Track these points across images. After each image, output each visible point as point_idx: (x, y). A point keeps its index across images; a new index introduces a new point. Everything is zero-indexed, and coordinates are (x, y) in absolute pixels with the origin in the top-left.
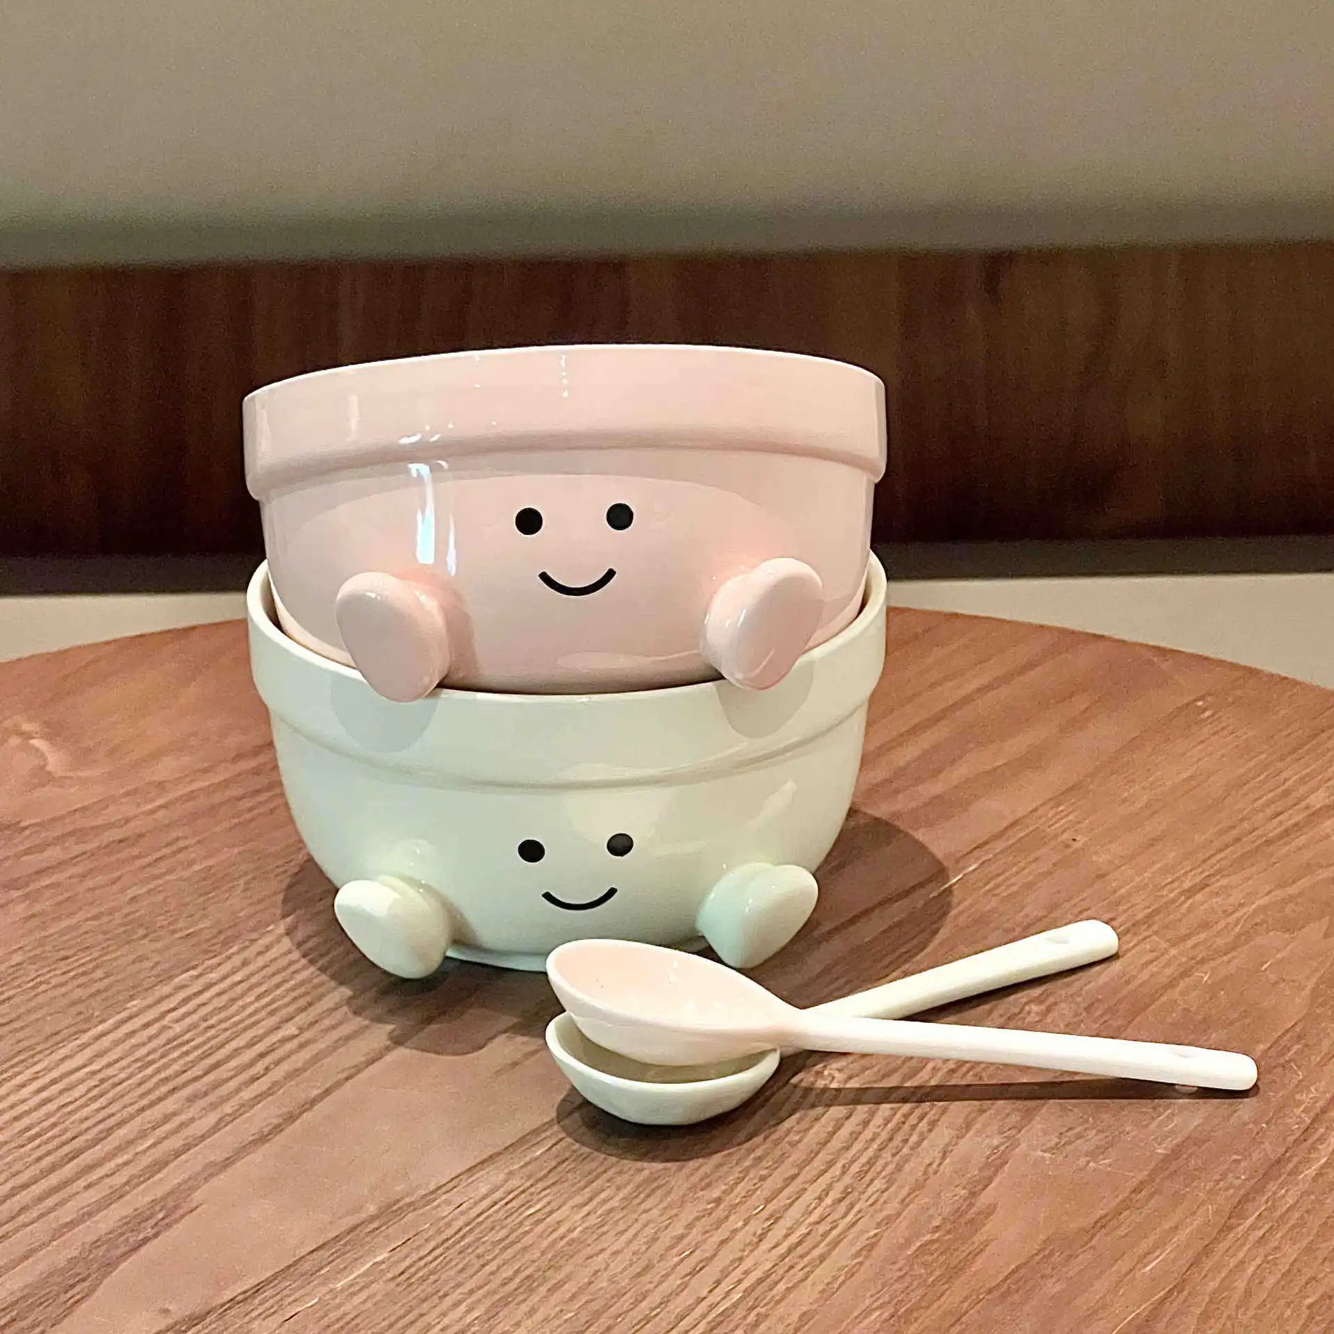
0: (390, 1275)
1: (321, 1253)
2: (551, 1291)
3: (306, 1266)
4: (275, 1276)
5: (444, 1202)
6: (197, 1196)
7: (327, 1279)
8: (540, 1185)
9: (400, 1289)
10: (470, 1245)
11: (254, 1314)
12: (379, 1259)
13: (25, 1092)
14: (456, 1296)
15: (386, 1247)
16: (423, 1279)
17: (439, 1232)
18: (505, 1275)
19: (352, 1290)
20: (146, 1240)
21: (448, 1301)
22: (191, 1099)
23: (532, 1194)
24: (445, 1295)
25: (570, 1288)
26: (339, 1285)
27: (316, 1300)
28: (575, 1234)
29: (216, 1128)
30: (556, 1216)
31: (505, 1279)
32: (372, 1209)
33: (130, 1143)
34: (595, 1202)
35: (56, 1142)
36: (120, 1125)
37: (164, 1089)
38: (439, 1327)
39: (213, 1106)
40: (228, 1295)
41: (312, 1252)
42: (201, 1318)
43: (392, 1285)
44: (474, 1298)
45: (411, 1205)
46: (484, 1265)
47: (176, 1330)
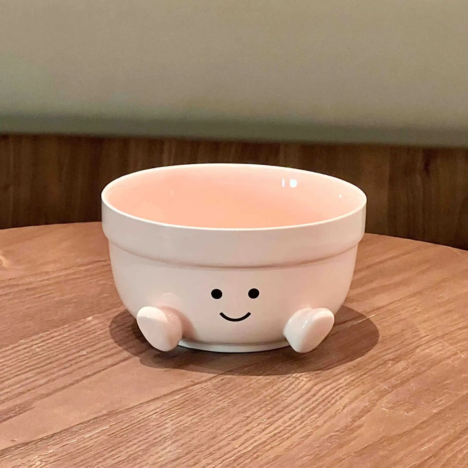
0: (108, 434)
1: (81, 425)
2: (174, 442)
3: (74, 429)
4: (61, 432)
5: (135, 411)
6: (35, 404)
7: (83, 434)
8: (176, 408)
9: (111, 439)
10: (143, 426)
11: (50, 444)
12: (104, 428)
14: (135, 441)
15: (109, 424)
16: (121, 436)
17: (131, 421)
18: (155, 436)
19: (91, 438)
20: (10, 417)
21: (131, 443)
22: (38, 373)
23: (172, 411)
24: (130, 441)
26: (86, 436)
27: (76, 440)
28: (187, 425)
29: (47, 383)
30: (180, 419)
31: (155, 438)
32: (105, 412)
33: (10, 386)
34: (197, 415)
36: (7, 380)
37: (28, 369)
38: (125, 452)
39: (47, 376)
40: (41, 436)
41: (78, 425)
42: (27, 444)
43: (108, 437)
44: (140, 443)
45: (120, 412)
46: (147, 433)
47: (16, 447)
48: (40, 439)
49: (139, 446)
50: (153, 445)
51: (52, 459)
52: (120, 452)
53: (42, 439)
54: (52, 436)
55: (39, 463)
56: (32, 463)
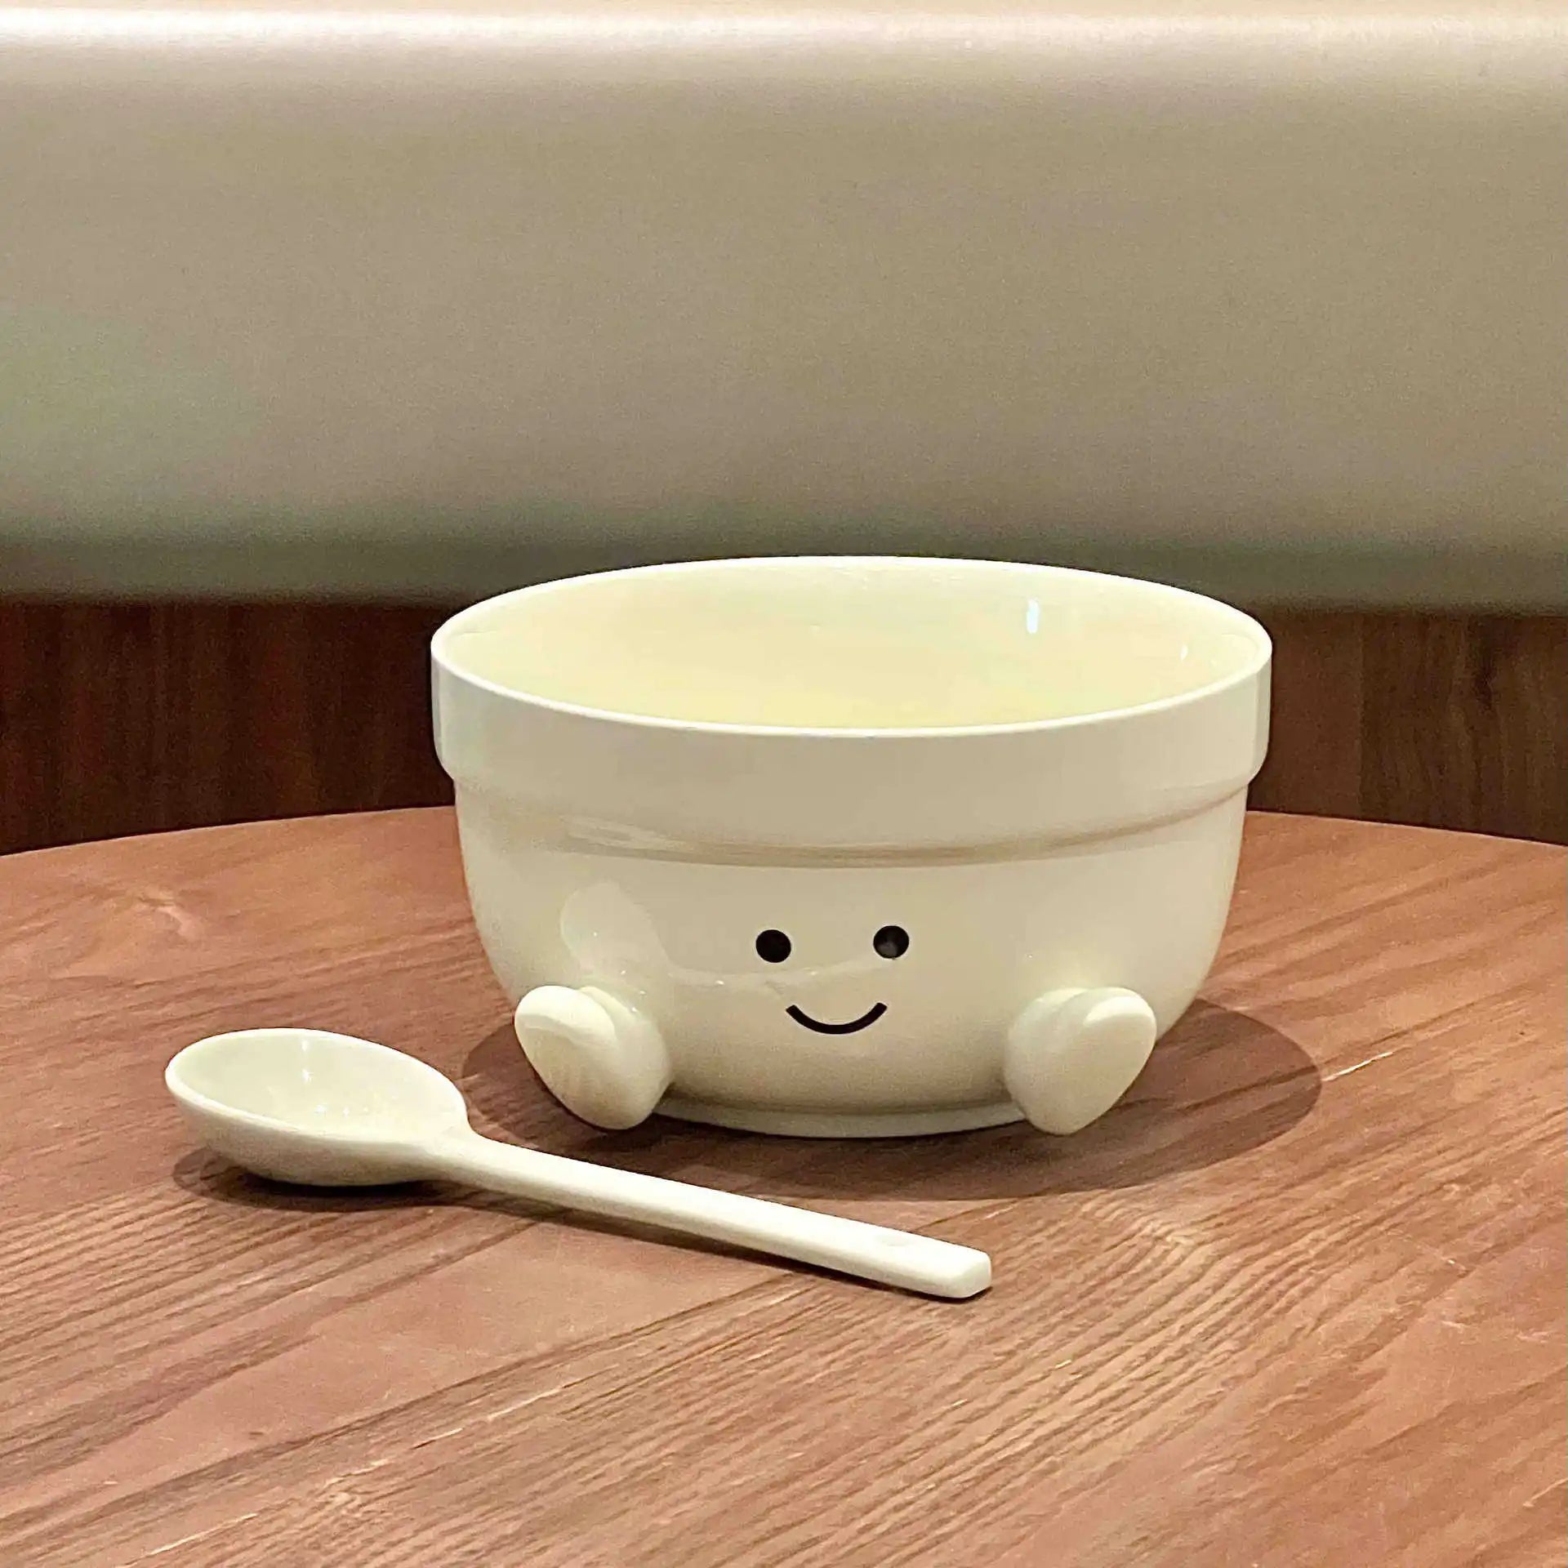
0: (559, 1410)
1: (470, 1386)
2: (774, 1431)
3: (450, 1398)
4: (407, 1406)
5: (643, 1343)
6: (313, 1330)
7: (476, 1410)
8: (773, 1332)
9: (573, 1422)
10: (669, 1386)
11: (373, 1441)
12: (546, 1394)
13: (101, 1227)
15: (557, 1383)
16: (605, 1415)
17: (632, 1371)
18: (713, 1415)
19: (507, 1422)
20: (242, 1367)
21: (636, 1436)
23: (761, 1339)
24: (632, 1431)
25: (799, 1430)
26: (490, 1418)
27: (460, 1429)
28: (813, 1380)
29: (348, 1266)
30: (788, 1362)
31: (713, 1418)
32: (543, 1348)
33: (231, 1278)
34: (842, 1351)
35: (134, 1275)
36: (220, 1260)
38: (620, 1461)
39: (348, 1247)
40: (342, 1421)
41: (460, 1385)
42: (302, 1442)
43: (562, 1420)
45: (597, 1345)
46: (687, 1405)
47: (268, 1453)
48: (344, 1427)
49: (665, 1445)
50: (711, 1439)
51: (384, 1487)
52: (604, 1461)
53: (348, 1429)
54: (382, 1417)
55: (344, 1497)
56: (321, 1499)
